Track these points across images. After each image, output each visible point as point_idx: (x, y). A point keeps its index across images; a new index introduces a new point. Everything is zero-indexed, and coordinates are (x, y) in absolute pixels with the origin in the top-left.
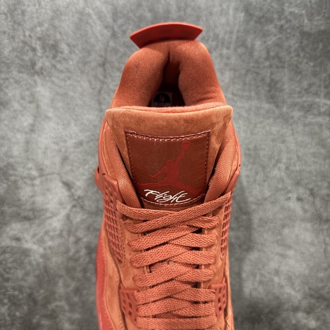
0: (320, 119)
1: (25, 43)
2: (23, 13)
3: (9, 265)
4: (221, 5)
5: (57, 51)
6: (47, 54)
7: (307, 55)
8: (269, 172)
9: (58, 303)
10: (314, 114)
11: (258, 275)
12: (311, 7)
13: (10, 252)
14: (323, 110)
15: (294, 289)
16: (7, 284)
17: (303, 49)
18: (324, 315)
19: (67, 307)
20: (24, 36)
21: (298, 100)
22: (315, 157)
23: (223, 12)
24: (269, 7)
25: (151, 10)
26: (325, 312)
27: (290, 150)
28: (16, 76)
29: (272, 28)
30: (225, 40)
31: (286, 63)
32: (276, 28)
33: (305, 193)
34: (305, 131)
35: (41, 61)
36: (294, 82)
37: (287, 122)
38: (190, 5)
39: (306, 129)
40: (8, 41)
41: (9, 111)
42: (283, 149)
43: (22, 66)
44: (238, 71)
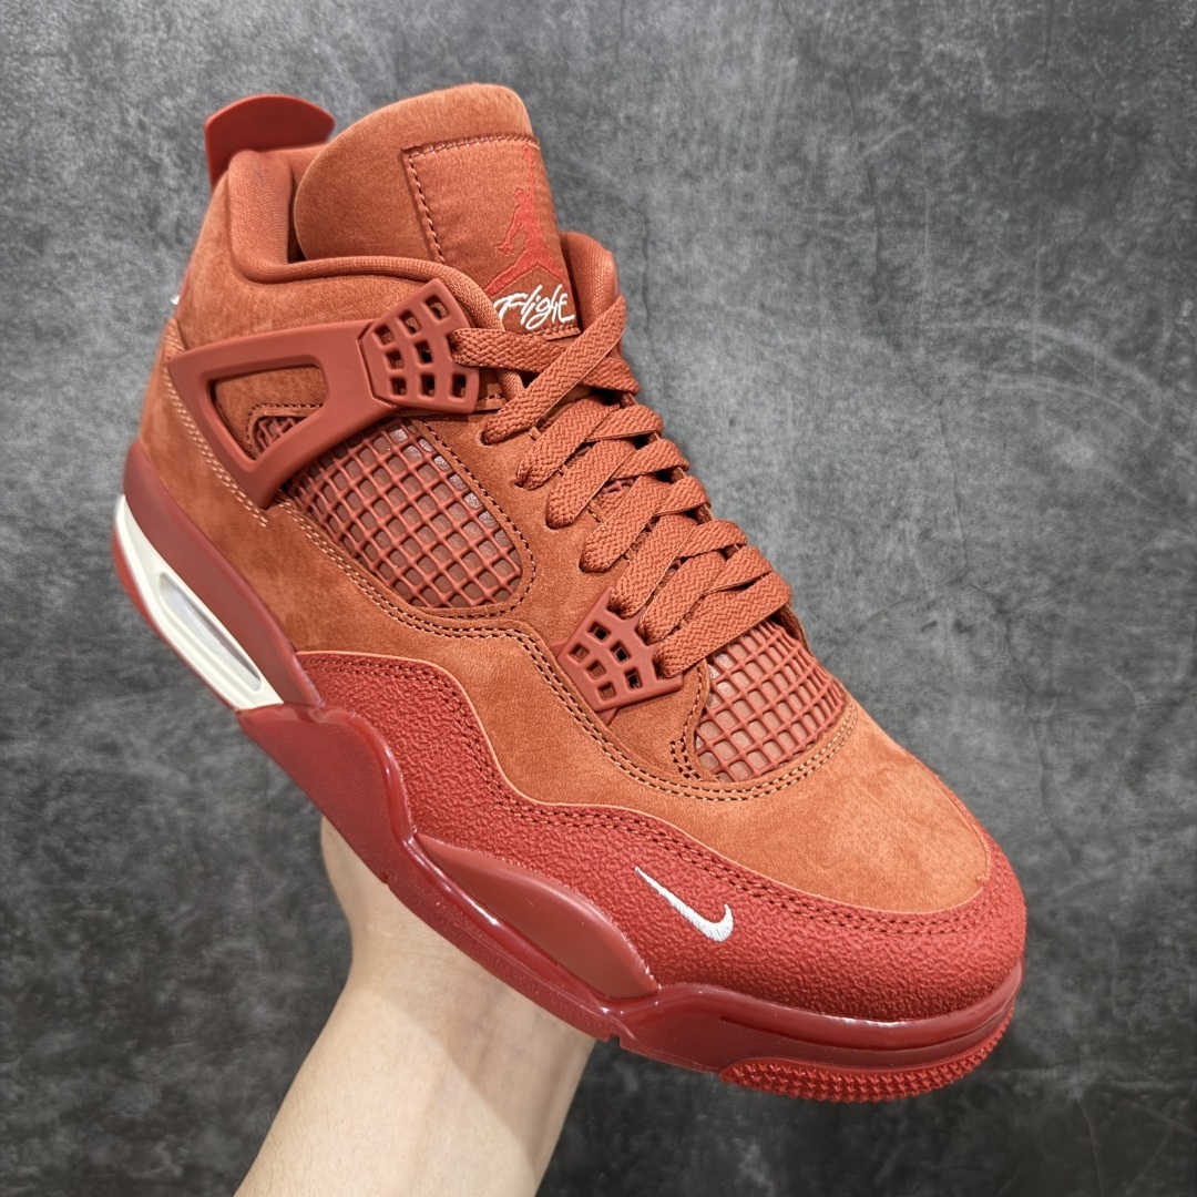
0: (1027, 385)
1: (126, 145)
2: (120, 52)
3: (84, 828)
4: (726, 32)
6: (193, 181)
7: (992, 188)
8: (873, 545)
9: (233, 944)
10: (1013, 372)
12: (1004, 36)
13: (85, 790)
14: (1036, 356)
16: (77, 887)
17: (978, 169)
19: (259, 956)
20: (124, 124)
21: (964, 326)
22: (1013, 500)
23: (734, 56)
24: (874, 39)
25: (511, 49)
27: (934, 480)
28: (99, 247)
29: (883, 103)
30: (739, 139)
31: (927, 213)
32: (896, 102)
33: (983, 610)
34: (982, 420)
35: (177, 202)
36: (950, 271)
37: (928, 395)
38: (632, 30)
39: (985, 415)
40: (73, 138)
41: (77, 357)
42: (915, 476)
43: (117, 218)
44: (781, 237)
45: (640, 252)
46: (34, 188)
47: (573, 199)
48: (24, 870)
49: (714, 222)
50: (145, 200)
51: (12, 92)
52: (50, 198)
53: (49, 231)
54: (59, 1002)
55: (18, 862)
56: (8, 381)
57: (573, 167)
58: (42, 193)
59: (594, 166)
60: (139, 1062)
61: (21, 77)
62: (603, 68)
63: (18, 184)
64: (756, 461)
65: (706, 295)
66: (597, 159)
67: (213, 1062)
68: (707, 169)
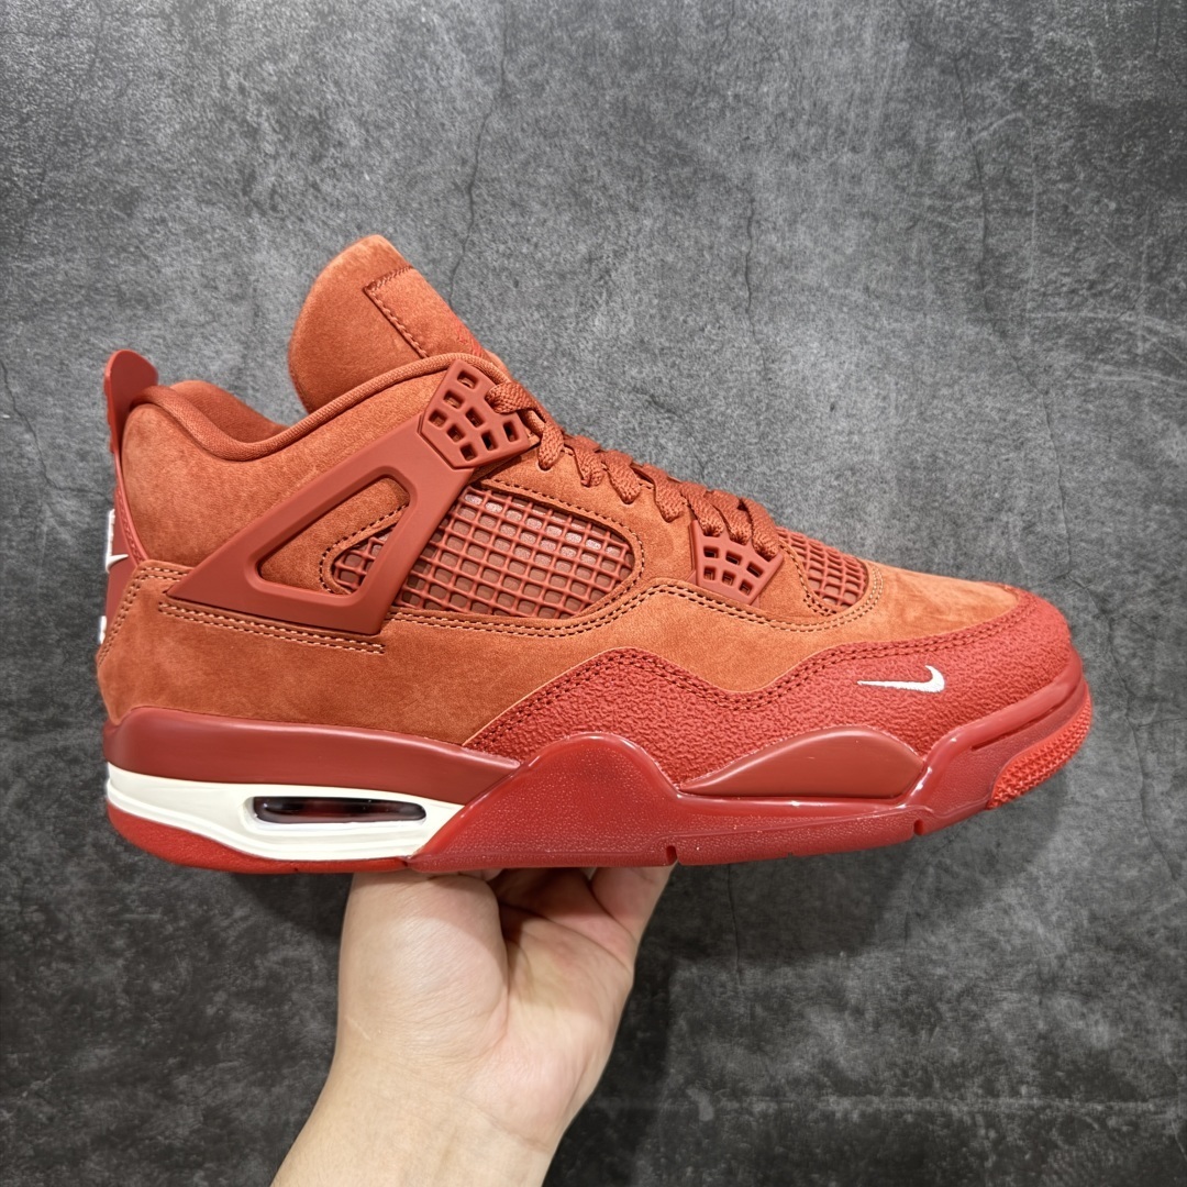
0: (1132, 377)
1: (225, 110)
2: (223, 15)
4: (837, 15)
5: (324, 140)
6: (292, 146)
7: (1099, 178)
8: (975, 539)
9: (290, 953)
10: (1117, 364)
11: (931, 870)
12: (1114, 27)
14: (1141, 348)
15: (1045, 921)
16: (125, 888)
17: (1086, 159)
18: (1138, 1006)
20: (224, 87)
21: (1071, 316)
22: (1118, 495)
23: (844, 38)
24: (985, 25)
25: (620, 25)
26: (1142, 998)
27: (1038, 472)
28: (191, 212)
29: (993, 90)
30: (847, 121)
31: (1034, 200)
32: (1006, 89)
33: (1086, 608)
34: (1087, 412)
35: (273, 168)
36: (1056, 260)
37: (1034, 384)
38: (743, 9)
39: (1090, 407)
40: (170, 100)
41: (160, 325)
42: (1019, 467)
43: (210, 183)
44: (887, 219)
45: (744, 230)
46: (127, 150)
47: (678, 175)
48: (71, 868)
49: (820, 203)
50: (241, 166)
51: (110, 51)
52: (143, 160)
53: (139, 194)
54: (98, 1014)
55: (65, 859)
56: (87, 348)
57: (679, 145)
58: (134, 155)
59: (700, 144)
60: (181, 1081)
61: (121, 37)
62: (713, 46)
63: (111, 146)
64: (857, 448)
65: (810, 277)
66: (703, 136)
67: (261, 1083)
68: (814, 150)
